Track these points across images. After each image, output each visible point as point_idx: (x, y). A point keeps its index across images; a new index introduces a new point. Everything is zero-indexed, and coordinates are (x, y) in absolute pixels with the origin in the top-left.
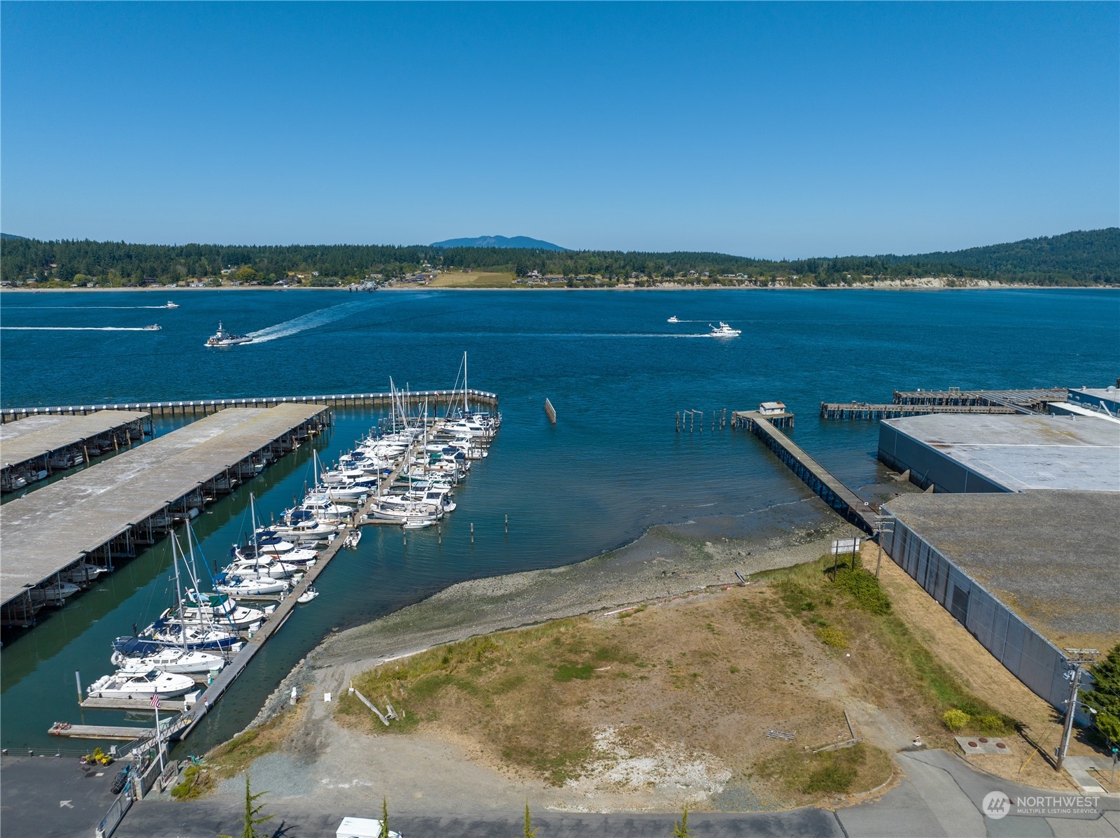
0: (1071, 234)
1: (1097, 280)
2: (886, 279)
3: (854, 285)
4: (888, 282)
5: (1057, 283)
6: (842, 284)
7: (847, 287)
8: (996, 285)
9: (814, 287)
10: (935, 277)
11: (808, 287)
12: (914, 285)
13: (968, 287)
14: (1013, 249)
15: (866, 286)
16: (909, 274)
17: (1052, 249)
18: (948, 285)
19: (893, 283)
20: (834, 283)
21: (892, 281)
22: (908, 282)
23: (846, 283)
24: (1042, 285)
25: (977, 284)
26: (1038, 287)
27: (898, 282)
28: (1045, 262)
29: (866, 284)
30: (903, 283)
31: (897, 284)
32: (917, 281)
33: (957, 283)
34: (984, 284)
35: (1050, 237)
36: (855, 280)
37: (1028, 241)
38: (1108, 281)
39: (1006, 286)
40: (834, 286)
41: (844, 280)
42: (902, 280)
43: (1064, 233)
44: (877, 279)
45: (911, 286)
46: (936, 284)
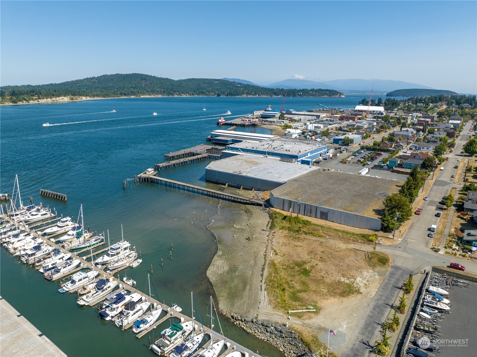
0: (104, 76)
1: (121, 94)
2: (44, 98)
3: (30, 102)
4: (45, 100)
5: (109, 97)
6: (24, 102)
7: (27, 103)
8: (88, 98)
9: (11, 104)
10: (65, 96)
11: (8, 104)
12: (57, 100)
13: (79, 100)
14: (84, 82)
15: (36, 102)
16: (53, 95)
17: (99, 82)
18: (71, 99)
19: (47, 100)
20: (21, 101)
21: (47, 99)
22: (54, 99)
23: (26, 101)
24: (105, 97)
25: (81, 99)
26: (104, 98)
27: (49, 99)
28: (98, 87)
29: (36, 101)
30: (52, 100)
31: (49, 100)
32: (58, 98)
33: (74, 98)
34: (84, 98)
35: (96, 77)
36: (30, 99)
37: (88, 79)
38: (125, 95)
39: (92, 99)
40: (20, 103)
41: (25, 100)
42: (51, 98)
43: (101, 75)
44: (40, 98)
45: (56, 101)
46: (66, 99)
